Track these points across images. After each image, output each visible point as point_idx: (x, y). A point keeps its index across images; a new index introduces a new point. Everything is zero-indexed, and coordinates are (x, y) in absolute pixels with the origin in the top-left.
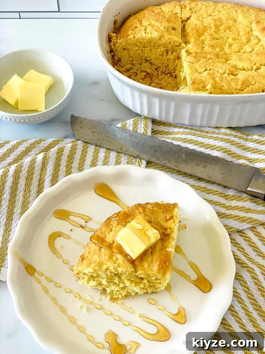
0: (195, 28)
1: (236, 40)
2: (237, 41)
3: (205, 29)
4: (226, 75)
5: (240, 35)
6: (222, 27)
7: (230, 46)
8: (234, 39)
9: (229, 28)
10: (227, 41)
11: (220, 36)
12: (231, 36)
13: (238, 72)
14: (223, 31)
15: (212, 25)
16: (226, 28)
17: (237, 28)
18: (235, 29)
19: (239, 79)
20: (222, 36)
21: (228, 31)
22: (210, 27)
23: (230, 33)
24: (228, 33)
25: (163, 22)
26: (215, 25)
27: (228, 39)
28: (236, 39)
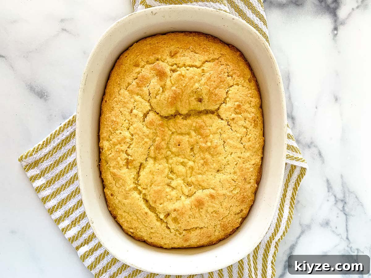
0: (206, 125)
1: (191, 170)
2: (189, 172)
3: (205, 137)
4: (124, 156)
5: (198, 175)
6: (207, 156)
7: (183, 164)
8: (192, 168)
9: (206, 163)
10: (189, 160)
11: (196, 153)
12: (196, 165)
13: (133, 170)
14: (202, 156)
15: (209, 144)
16: (205, 160)
17: (206, 172)
18: (205, 169)
19: (120, 170)
20: (196, 155)
21: (202, 161)
22: (207, 142)
23: (200, 164)
24: (199, 163)
25: (206, 86)
26: (209, 147)
27: (193, 161)
28: (193, 170)
